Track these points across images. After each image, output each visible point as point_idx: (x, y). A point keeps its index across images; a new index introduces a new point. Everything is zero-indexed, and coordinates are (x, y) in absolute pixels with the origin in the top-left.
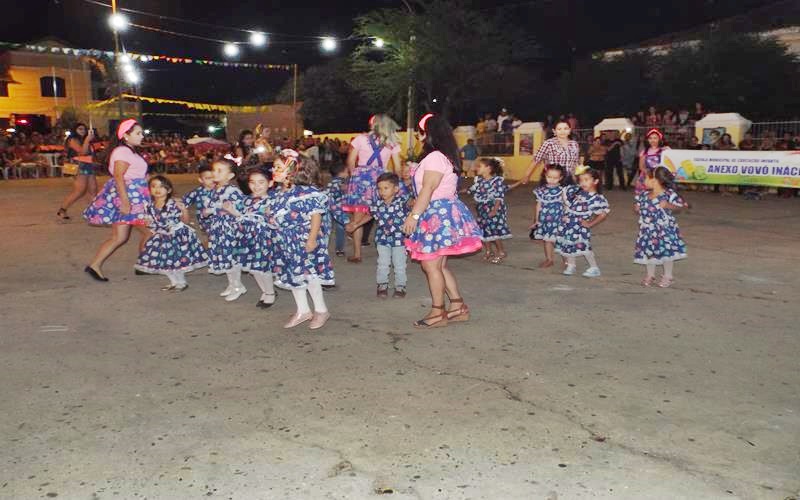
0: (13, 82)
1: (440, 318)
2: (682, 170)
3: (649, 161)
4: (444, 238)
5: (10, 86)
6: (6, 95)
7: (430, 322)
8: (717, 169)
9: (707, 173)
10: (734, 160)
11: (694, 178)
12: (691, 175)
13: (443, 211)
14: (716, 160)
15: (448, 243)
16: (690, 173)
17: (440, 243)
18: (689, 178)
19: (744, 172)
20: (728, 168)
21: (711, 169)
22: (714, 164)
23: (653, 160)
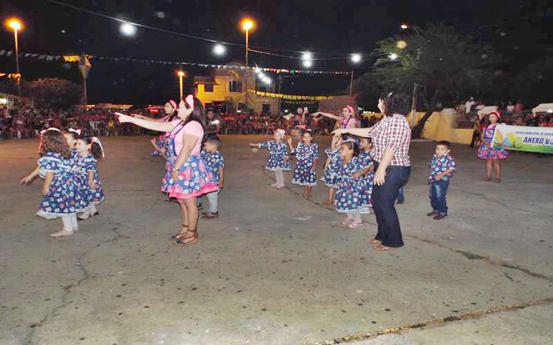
0: (216, 84)
1: (193, 238)
2: (507, 140)
3: (487, 133)
4: (196, 184)
5: (214, 86)
6: (212, 91)
7: (187, 241)
8: (530, 140)
9: (522, 143)
10: (542, 134)
11: (514, 146)
12: (512, 144)
13: (194, 164)
14: (530, 133)
15: (197, 188)
16: (511, 143)
17: (193, 188)
18: (511, 147)
19: (547, 143)
20: (537, 139)
21: (525, 141)
22: (528, 136)
23: (489, 132)
